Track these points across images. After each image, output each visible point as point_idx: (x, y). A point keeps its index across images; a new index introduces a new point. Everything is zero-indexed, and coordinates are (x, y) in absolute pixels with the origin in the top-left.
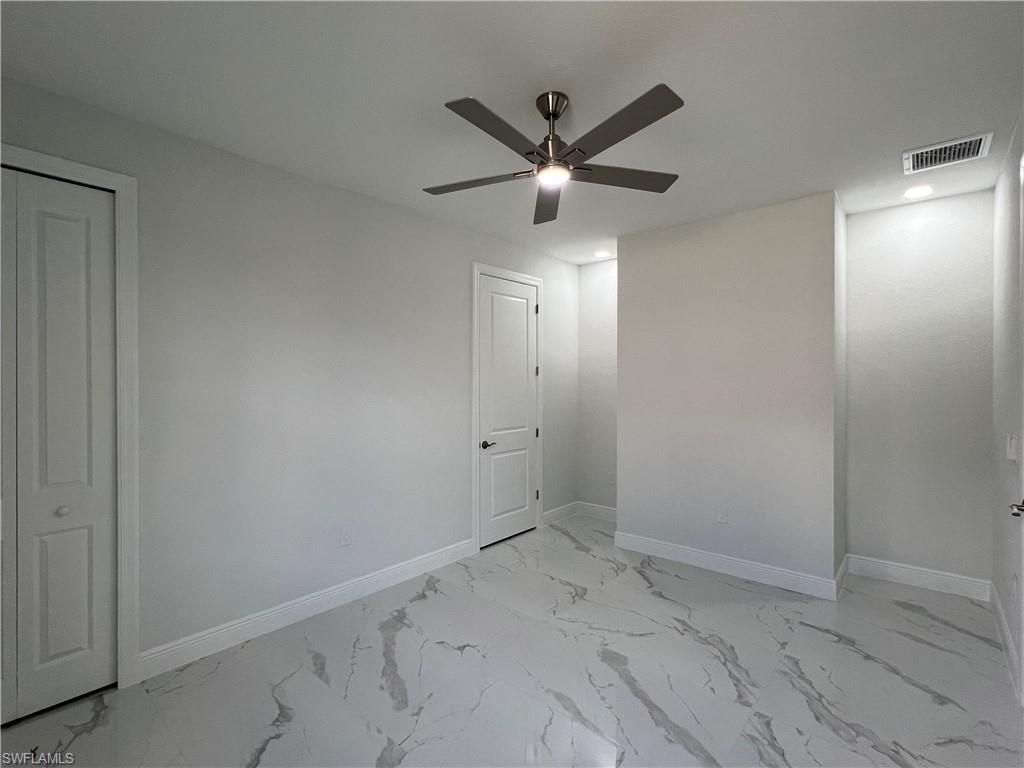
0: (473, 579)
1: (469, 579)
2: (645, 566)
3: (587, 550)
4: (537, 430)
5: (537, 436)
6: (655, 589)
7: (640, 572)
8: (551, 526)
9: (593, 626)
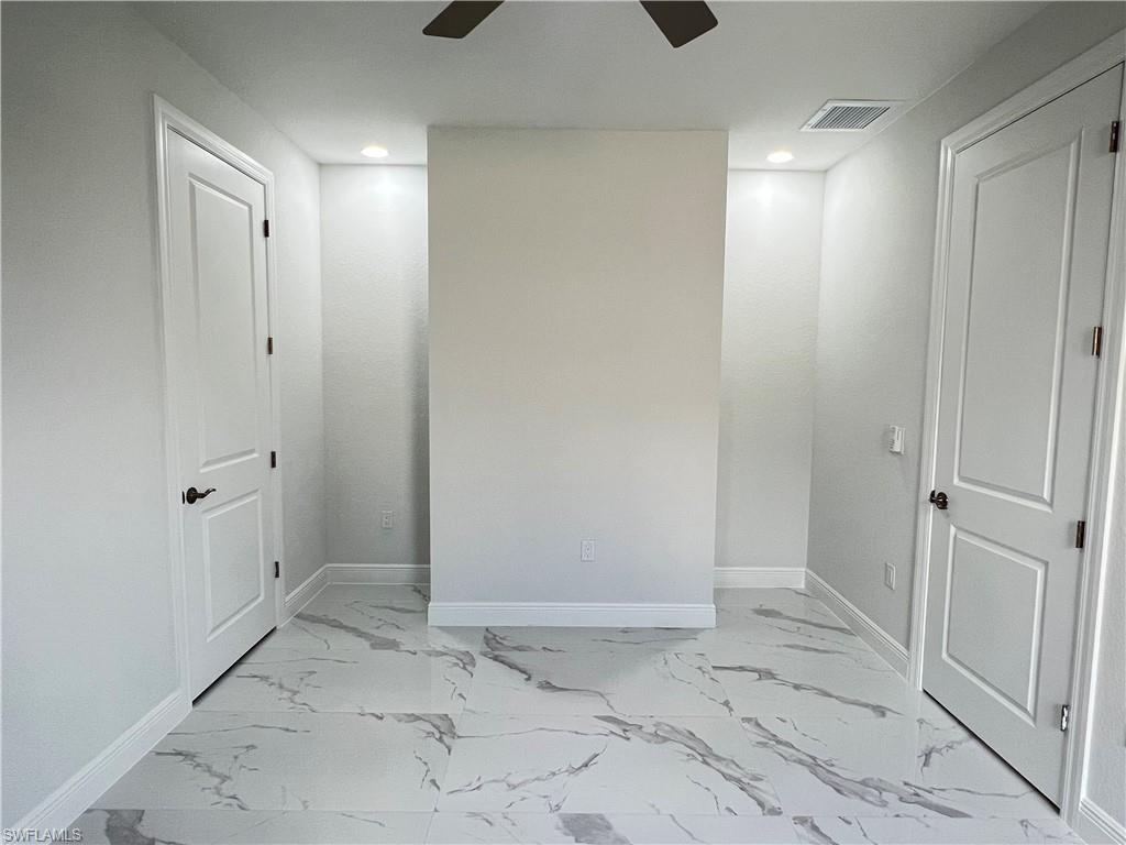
0: (224, 778)
1: (217, 781)
2: (495, 644)
3: (393, 645)
4: (273, 454)
5: (273, 465)
6: (536, 679)
7: (496, 658)
8: (298, 616)
9: (514, 780)
